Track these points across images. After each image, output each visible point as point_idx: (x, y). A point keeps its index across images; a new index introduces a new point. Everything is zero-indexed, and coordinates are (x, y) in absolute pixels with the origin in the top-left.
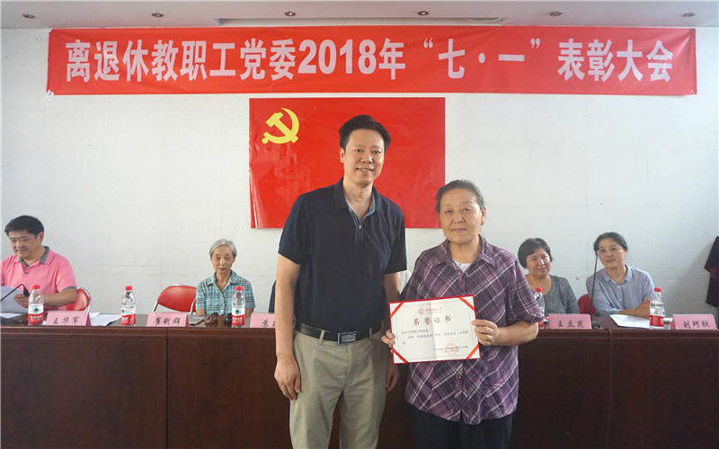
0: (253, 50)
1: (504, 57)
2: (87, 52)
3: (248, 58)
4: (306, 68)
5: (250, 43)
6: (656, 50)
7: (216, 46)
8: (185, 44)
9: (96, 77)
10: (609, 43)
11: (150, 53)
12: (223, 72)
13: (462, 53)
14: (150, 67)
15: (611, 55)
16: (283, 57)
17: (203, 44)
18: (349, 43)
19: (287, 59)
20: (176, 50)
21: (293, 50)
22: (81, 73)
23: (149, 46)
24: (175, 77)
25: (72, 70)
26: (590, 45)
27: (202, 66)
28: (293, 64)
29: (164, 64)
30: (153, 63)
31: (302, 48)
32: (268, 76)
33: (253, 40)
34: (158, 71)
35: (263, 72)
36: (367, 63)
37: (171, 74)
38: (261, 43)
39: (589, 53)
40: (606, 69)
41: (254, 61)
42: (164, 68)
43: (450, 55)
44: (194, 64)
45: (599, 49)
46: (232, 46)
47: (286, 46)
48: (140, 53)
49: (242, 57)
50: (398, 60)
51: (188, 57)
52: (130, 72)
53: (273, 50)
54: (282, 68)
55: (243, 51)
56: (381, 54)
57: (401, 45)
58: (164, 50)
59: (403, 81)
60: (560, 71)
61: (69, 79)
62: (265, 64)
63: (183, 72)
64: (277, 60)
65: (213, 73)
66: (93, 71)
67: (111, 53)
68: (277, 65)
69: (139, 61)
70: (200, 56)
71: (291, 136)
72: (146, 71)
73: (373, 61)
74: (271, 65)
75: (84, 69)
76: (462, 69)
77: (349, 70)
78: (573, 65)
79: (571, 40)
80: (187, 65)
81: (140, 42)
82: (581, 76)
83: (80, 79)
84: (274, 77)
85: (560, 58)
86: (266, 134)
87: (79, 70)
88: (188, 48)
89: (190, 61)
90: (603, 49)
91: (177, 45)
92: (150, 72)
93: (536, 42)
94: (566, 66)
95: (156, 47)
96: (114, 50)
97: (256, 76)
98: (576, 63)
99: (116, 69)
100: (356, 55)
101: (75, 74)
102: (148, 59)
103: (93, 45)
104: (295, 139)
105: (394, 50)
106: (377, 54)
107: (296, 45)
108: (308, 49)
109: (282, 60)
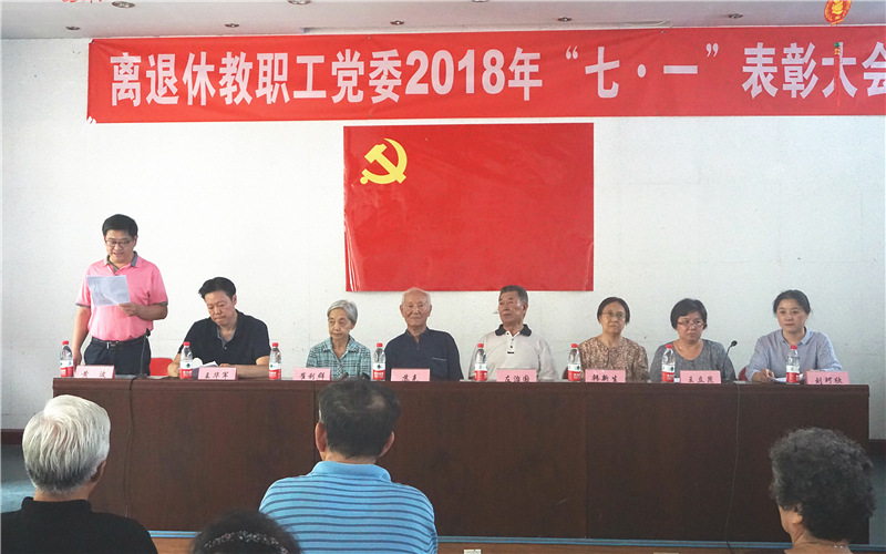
0: (348, 64)
1: (670, 70)
2: (137, 67)
3: (342, 74)
4: (415, 88)
5: (344, 56)
6: (875, 55)
7: (300, 60)
8: (261, 57)
9: (149, 99)
10: (812, 47)
11: (217, 70)
12: (309, 93)
13: (615, 64)
14: (217, 87)
15: (813, 64)
16: (386, 73)
17: (284, 56)
18: (470, 54)
19: (391, 76)
20: (250, 65)
21: (398, 63)
22: (130, 95)
23: (215, 60)
24: (249, 99)
25: (118, 91)
26: (786, 50)
27: (284, 86)
28: (399, 82)
29: (235, 83)
30: (222, 83)
31: (410, 61)
32: (367, 98)
33: (348, 52)
34: (227, 92)
35: (361, 93)
36: (493, 80)
37: (244, 95)
38: (357, 55)
39: (784, 61)
40: (806, 82)
41: (350, 79)
42: (235, 88)
43: (600, 67)
44: (273, 83)
45: (798, 56)
46: (320, 59)
47: (390, 59)
48: (204, 69)
49: (334, 73)
50: (533, 76)
51: (265, 74)
52: (192, 93)
53: (373, 64)
54: (385, 87)
55: (335, 65)
56: (511, 68)
57: (537, 56)
58: (235, 66)
59: (539, 103)
60: (745, 86)
61: (114, 103)
62: (363, 83)
63: (259, 93)
64: (379, 78)
65: (298, 94)
66: (145, 92)
67: (168, 69)
68: (379, 84)
69: (203, 79)
70: (280, 73)
71: (396, 174)
72: (212, 92)
73: (501, 77)
74: (371, 83)
75: (134, 90)
76: (615, 86)
77: (470, 89)
78: (762, 77)
79: (760, 45)
80: (265, 85)
81: (203, 55)
82: (772, 91)
83: (129, 102)
84: (375, 100)
85: (745, 69)
86: (365, 172)
87: (127, 91)
88: (265, 63)
89: (268, 80)
90: (802, 55)
91: (251, 58)
92: (217, 93)
93: (712, 48)
94: (753, 80)
95: (224, 61)
96: (171, 65)
97: (352, 99)
98: (766, 74)
99: (174, 90)
100: (479, 69)
101: (122, 96)
102: (215, 77)
103: (145, 59)
104: (401, 178)
105: (527, 63)
106: (505, 68)
107: (403, 58)
108: (418, 63)
109: (384, 77)
